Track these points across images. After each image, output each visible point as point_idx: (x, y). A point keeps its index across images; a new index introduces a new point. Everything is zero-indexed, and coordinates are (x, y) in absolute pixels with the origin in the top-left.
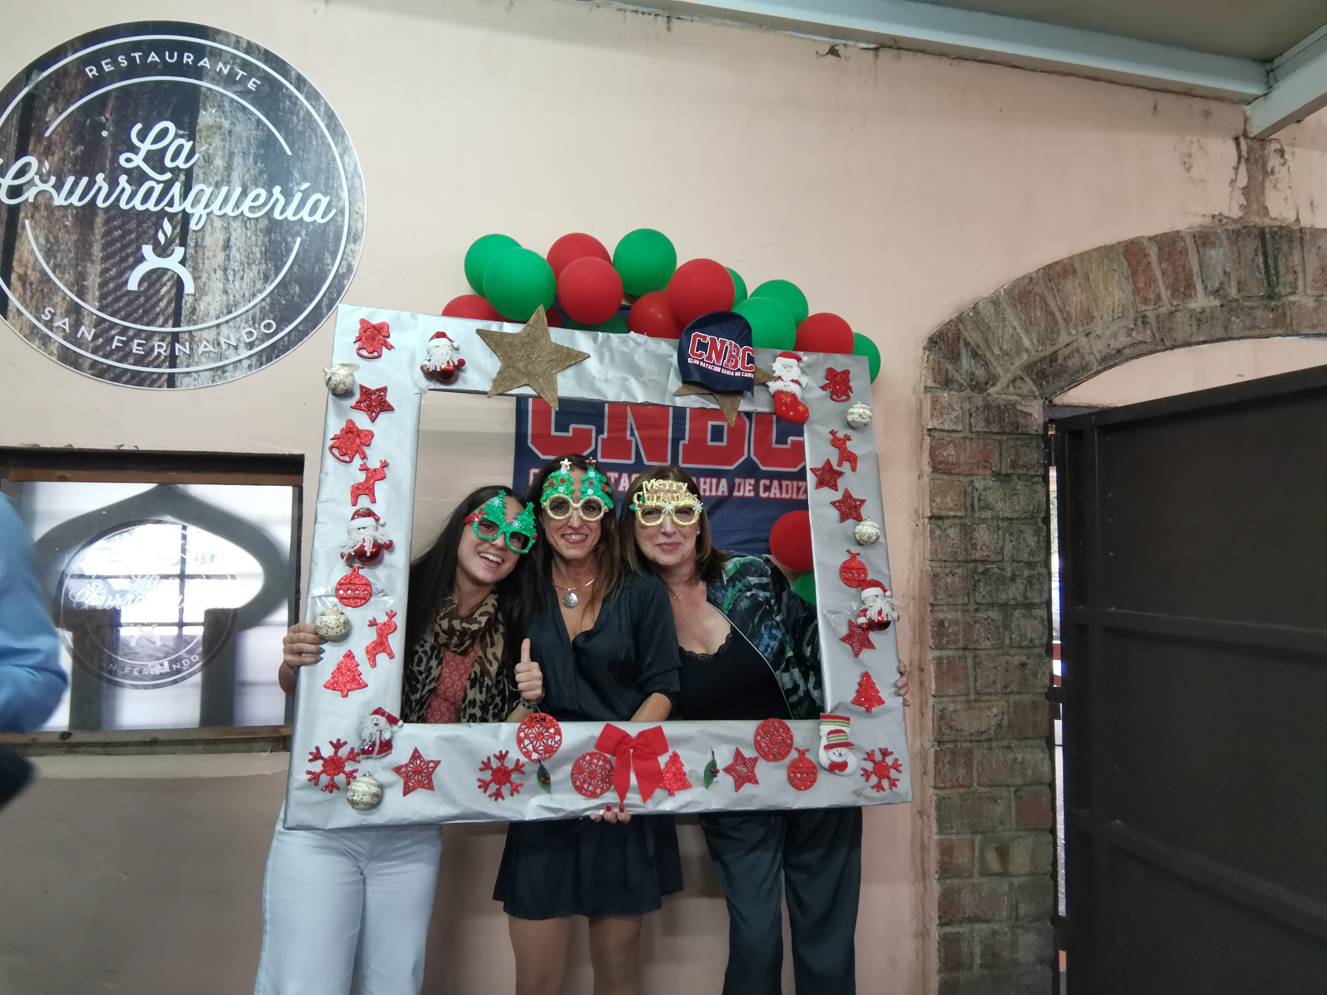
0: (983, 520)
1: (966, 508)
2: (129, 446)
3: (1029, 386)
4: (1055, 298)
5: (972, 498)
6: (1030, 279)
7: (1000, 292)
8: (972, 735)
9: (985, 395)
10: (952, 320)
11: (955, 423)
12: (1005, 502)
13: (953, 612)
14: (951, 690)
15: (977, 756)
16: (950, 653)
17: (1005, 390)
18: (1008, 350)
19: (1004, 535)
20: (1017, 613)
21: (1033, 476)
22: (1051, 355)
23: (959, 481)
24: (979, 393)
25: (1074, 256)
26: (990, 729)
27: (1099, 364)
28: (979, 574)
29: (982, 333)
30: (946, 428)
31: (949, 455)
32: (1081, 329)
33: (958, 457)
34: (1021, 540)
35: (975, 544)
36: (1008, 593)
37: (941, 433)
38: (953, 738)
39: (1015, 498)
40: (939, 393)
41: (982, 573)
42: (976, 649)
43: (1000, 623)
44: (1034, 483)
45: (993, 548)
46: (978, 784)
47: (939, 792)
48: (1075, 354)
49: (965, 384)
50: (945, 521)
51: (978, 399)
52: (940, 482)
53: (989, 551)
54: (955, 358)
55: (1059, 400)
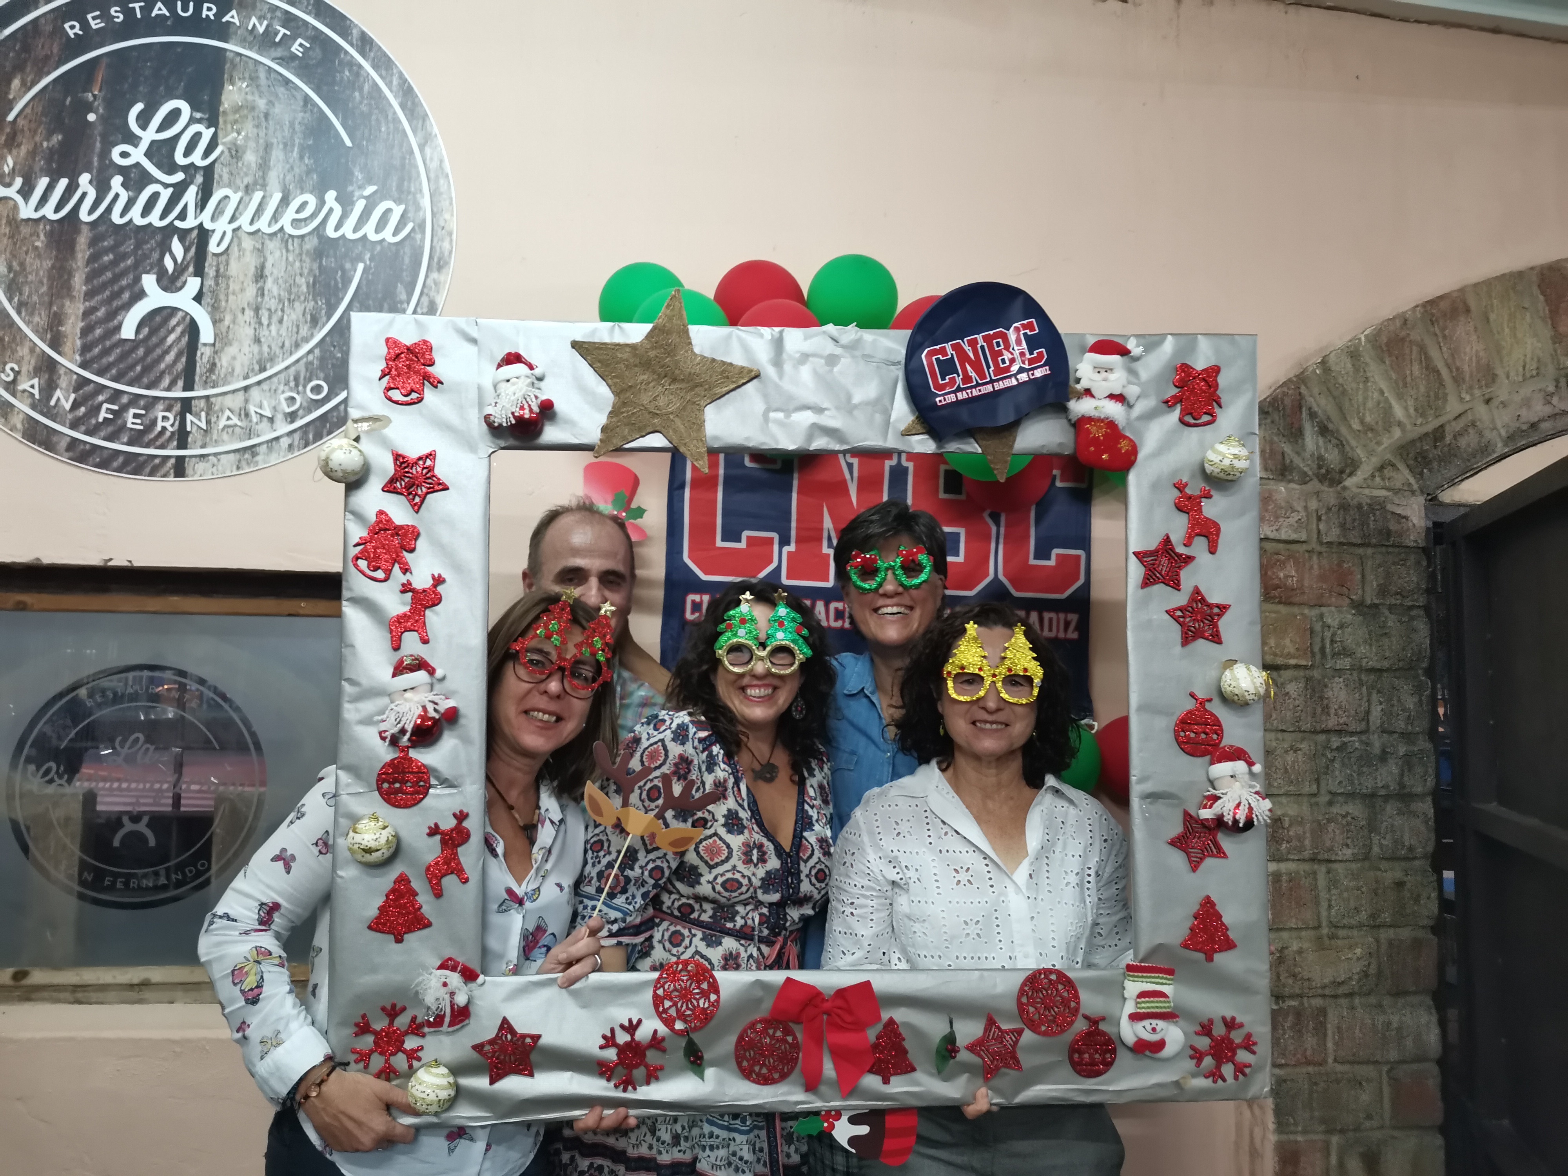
0: (1339, 672)
1: (1313, 654)
2: (119, 561)
3: (1404, 475)
4: (1440, 348)
5: (1323, 640)
6: (1404, 320)
7: (1360, 339)
8: (1324, 987)
9: (1339, 488)
10: (1290, 380)
11: (1296, 531)
12: (1371, 645)
13: (1296, 806)
14: (1294, 920)
15: (1332, 1019)
16: (1291, 866)
17: (1369, 482)
18: (1373, 423)
19: (1369, 695)
20: (1390, 808)
21: (1411, 608)
22: (1436, 430)
23: (1302, 614)
24: (1331, 485)
25: (1466, 286)
26: (1350, 978)
27: (1506, 445)
28: (1332, 750)
29: (1334, 398)
30: (1283, 536)
31: (1286, 577)
32: (1477, 392)
33: (1301, 581)
34: (1395, 702)
35: (1328, 707)
36: (1376, 778)
37: (1274, 544)
38: (1298, 991)
39: (1386, 641)
40: (1272, 486)
41: (1338, 749)
42: (1329, 861)
43: (1363, 823)
44: (1412, 618)
45: (1353, 712)
46: (1335, 1060)
47: (1277, 1071)
48: (1471, 431)
49: (1310, 473)
50: (1282, 672)
51: (1330, 495)
52: (1273, 615)
53: (1348, 717)
54: (1295, 434)
55: (1449, 496)
